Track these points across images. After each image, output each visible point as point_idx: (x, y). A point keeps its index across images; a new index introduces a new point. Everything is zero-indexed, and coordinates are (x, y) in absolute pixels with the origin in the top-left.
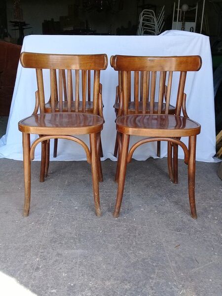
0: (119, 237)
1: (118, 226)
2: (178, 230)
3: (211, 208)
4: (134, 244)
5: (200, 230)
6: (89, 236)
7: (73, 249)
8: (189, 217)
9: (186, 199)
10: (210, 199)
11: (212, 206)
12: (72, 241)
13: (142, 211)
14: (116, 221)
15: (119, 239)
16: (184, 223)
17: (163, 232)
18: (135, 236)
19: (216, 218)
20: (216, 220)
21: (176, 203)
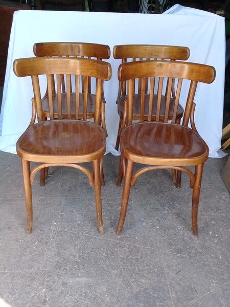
0: (121, 261)
1: (120, 247)
2: (179, 251)
3: (213, 222)
4: (137, 269)
5: (201, 251)
6: (92, 260)
7: (78, 277)
8: (191, 234)
9: (188, 209)
10: (212, 209)
11: (213, 219)
12: (76, 266)
13: (144, 226)
14: (119, 239)
15: (121, 263)
16: (186, 243)
17: (165, 254)
18: (137, 260)
19: (217, 235)
20: (217, 237)
21: (178, 215)
